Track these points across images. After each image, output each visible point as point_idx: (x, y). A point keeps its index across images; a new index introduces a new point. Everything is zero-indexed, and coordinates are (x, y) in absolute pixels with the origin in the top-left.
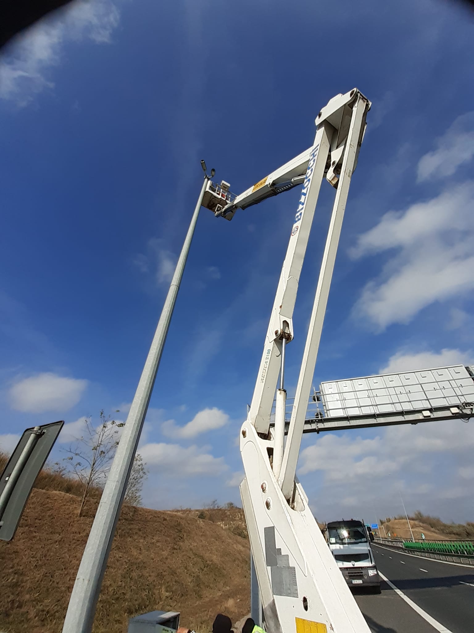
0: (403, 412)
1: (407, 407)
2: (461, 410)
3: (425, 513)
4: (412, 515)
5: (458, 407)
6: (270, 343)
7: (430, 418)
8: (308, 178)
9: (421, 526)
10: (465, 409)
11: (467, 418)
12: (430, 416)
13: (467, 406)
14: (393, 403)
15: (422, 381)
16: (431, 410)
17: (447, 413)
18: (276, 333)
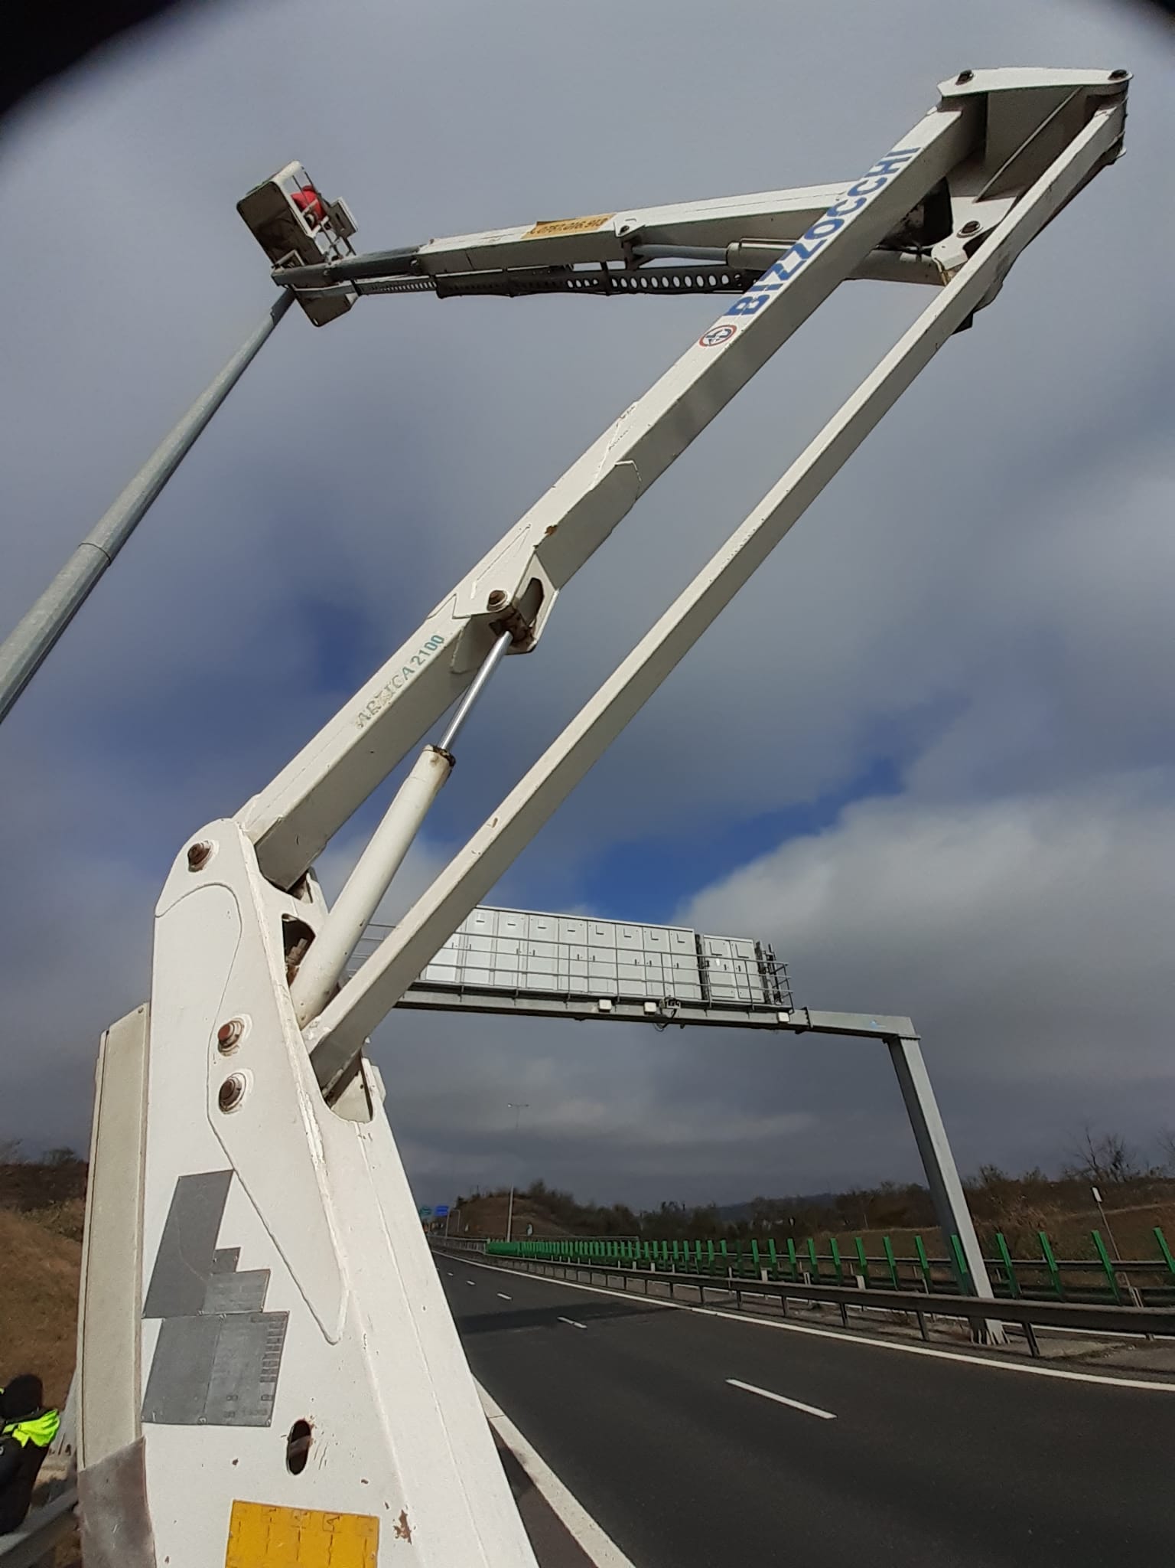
0: (566, 995)
1: (578, 987)
2: (661, 1009)
3: (549, 1187)
4: (524, 1189)
5: (657, 1002)
6: (455, 618)
7: (607, 1013)
8: (837, 217)
9: (533, 1211)
10: (666, 1008)
11: (663, 1025)
12: (608, 1011)
13: (669, 1005)
14: (557, 975)
15: (623, 943)
16: (614, 1000)
17: (636, 1011)
18: (495, 598)
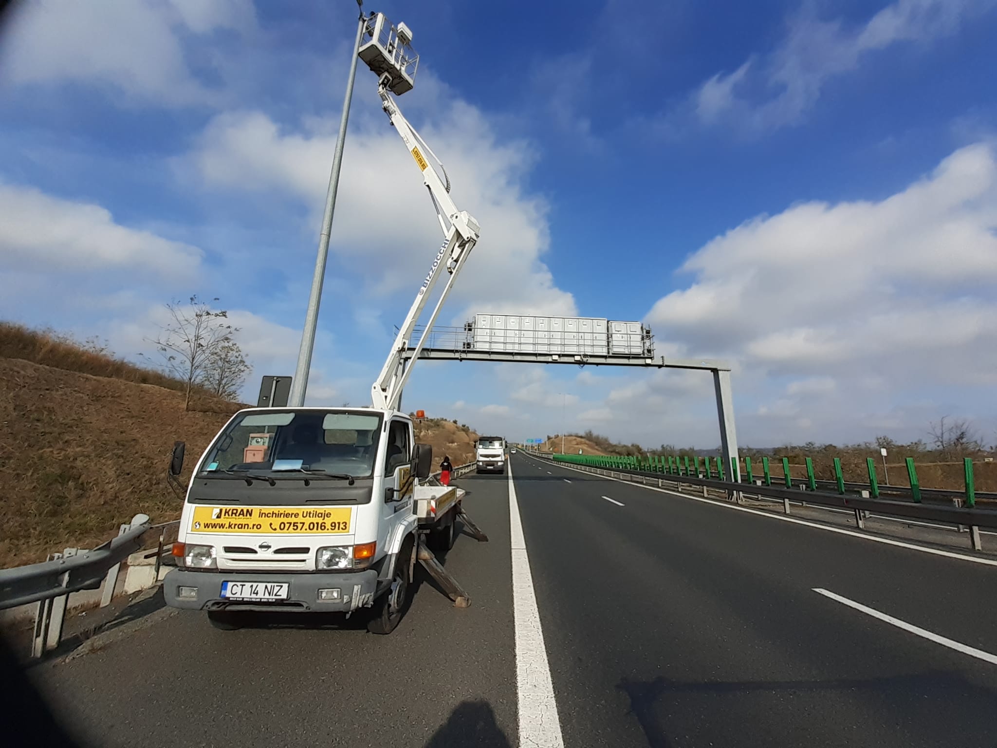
0: (536, 354)
1: (544, 350)
2: (582, 359)
5: (579, 356)
7: (556, 361)
11: (584, 366)
13: (585, 357)
14: (535, 344)
15: (568, 328)
16: (559, 355)
17: (571, 360)
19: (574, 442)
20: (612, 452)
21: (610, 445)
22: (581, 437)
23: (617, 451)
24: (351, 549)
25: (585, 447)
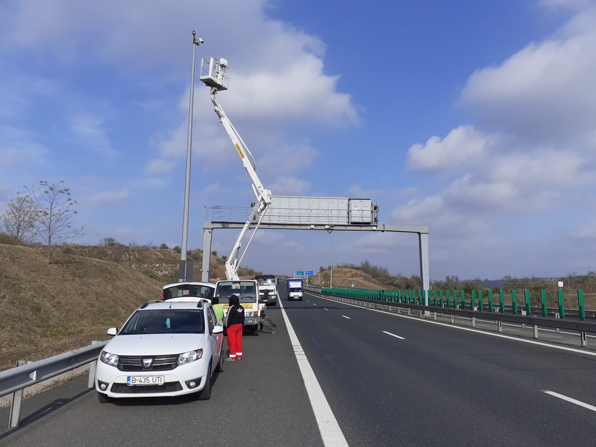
5: (329, 225)
9: (362, 276)
11: (331, 231)
12: (313, 228)
16: (315, 225)
19: (349, 275)
20: (390, 285)
21: (388, 277)
22: (357, 269)
23: (395, 283)
24: (253, 312)
25: (360, 280)
